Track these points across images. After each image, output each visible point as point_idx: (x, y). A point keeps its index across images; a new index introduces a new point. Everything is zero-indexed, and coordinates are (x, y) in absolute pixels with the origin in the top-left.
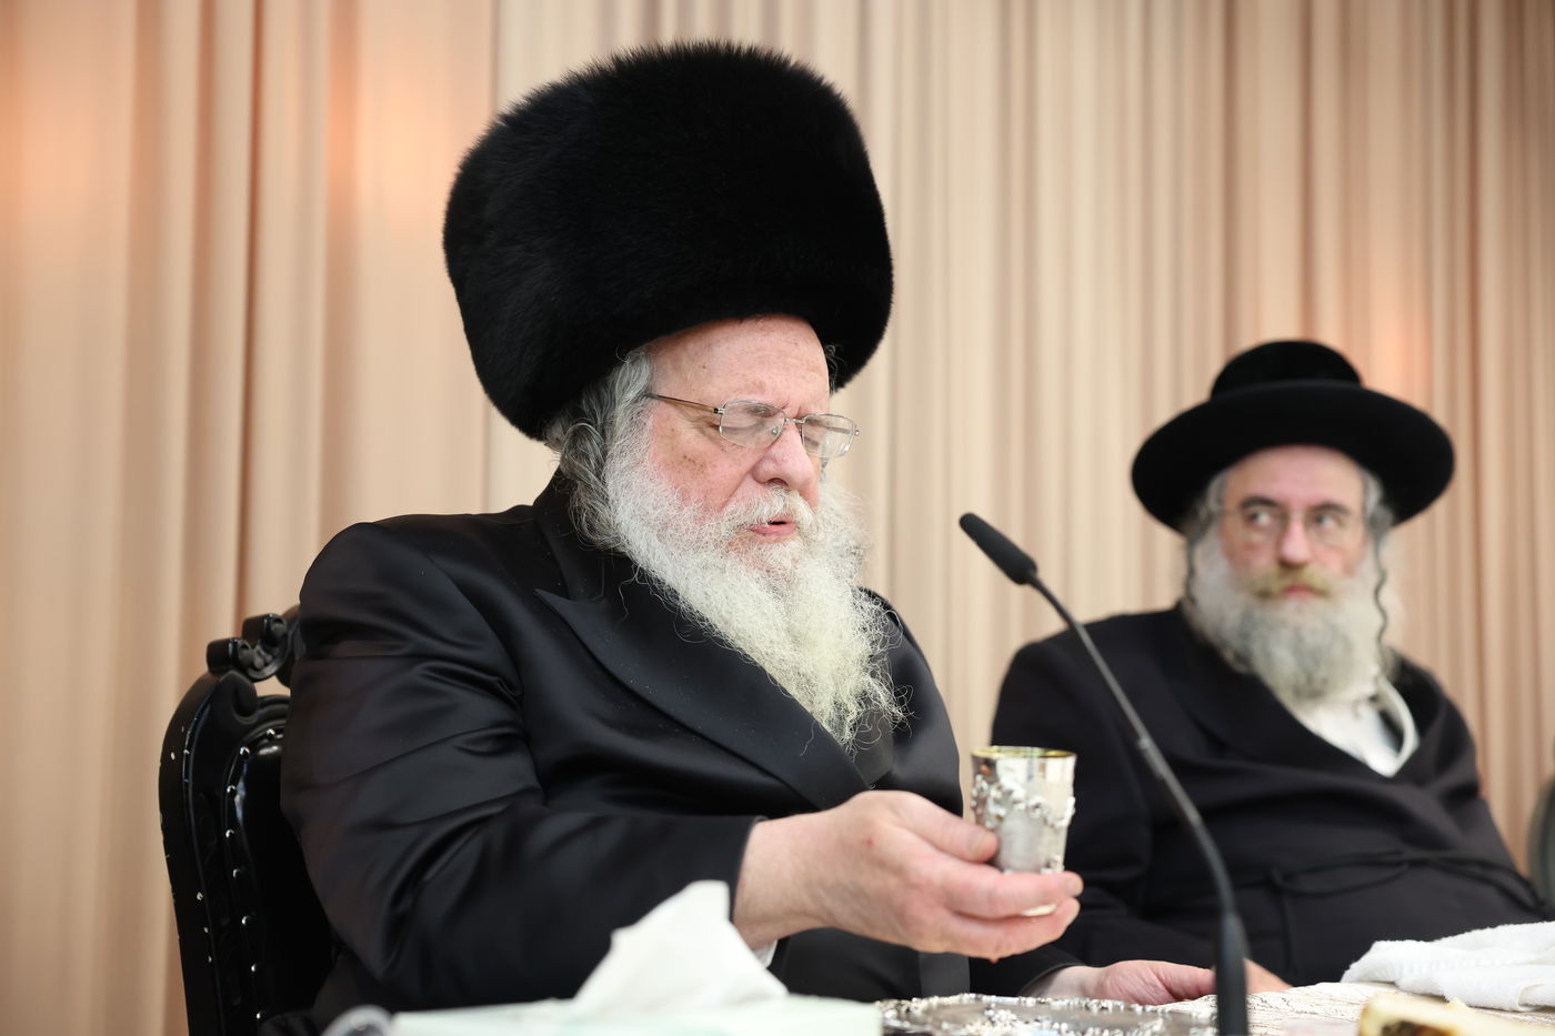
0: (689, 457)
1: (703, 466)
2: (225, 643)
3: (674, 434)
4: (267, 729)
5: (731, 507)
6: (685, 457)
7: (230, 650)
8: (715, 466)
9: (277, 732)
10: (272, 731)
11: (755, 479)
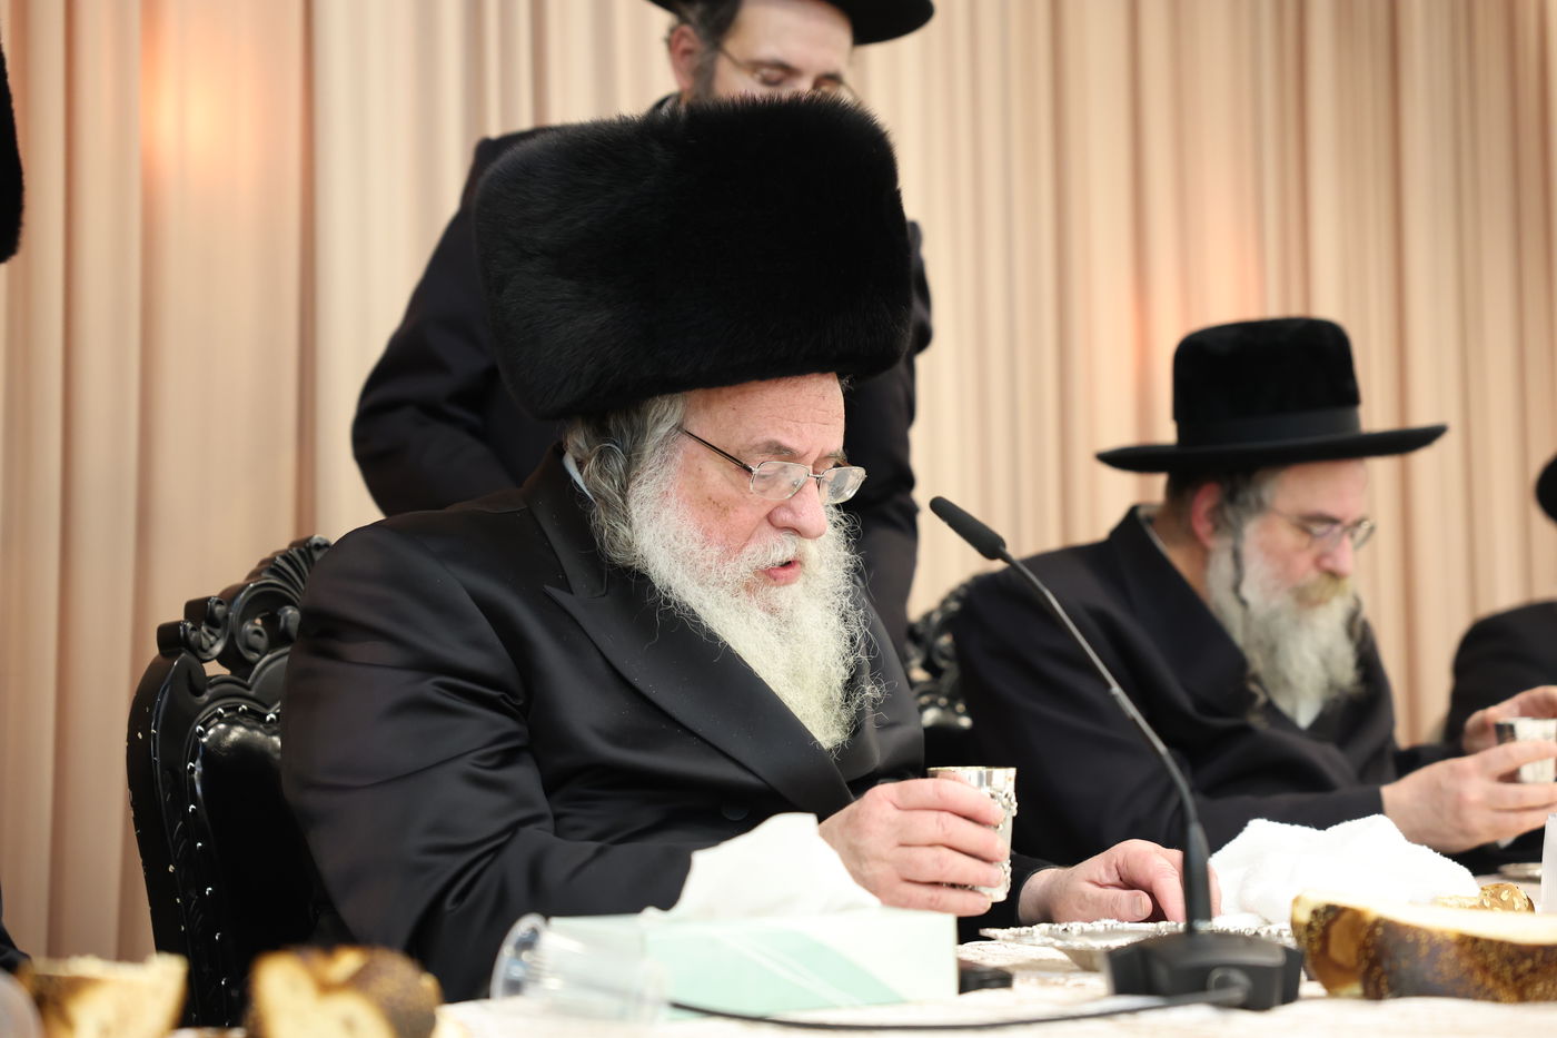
0: (714, 499)
1: (726, 509)
2: (176, 625)
3: (700, 474)
4: (216, 708)
5: (749, 549)
6: (710, 499)
7: (182, 633)
8: (736, 511)
9: (226, 710)
10: (220, 710)
11: (772, 524)
